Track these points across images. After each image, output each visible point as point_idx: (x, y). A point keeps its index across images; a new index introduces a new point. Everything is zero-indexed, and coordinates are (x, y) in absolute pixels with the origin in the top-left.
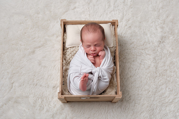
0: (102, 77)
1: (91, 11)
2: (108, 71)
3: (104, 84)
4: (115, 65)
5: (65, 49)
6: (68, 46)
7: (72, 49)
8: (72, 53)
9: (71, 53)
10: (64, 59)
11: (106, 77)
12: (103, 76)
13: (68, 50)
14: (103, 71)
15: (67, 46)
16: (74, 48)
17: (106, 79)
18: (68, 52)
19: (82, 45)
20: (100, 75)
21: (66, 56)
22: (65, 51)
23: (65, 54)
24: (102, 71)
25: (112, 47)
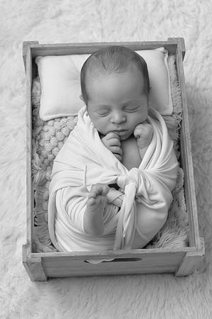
0: (146, 196)
1: (106, 20)
2: (162, 178)
3: (152, 216)
4: (181, 166)
5: (39, 123)
6: (46, 115)
7: (57, 124)
8: (58, 134)
9: (55, 136)
10: (35, 150)
11: (158, 196)
12: (149, 194)
13: (46, 128)
14: (149, 178)
15: (43, 114)
16: (64, 120)
17: (157, 202)
18: (48, 132)
19: (87, 109)
20: (139, 191)
21: (41, 144)
22: (39, 130)
23: (39, 137)
24: (145, 180)
25: (170, 113)
